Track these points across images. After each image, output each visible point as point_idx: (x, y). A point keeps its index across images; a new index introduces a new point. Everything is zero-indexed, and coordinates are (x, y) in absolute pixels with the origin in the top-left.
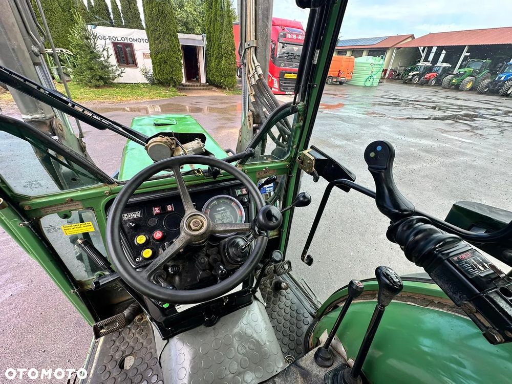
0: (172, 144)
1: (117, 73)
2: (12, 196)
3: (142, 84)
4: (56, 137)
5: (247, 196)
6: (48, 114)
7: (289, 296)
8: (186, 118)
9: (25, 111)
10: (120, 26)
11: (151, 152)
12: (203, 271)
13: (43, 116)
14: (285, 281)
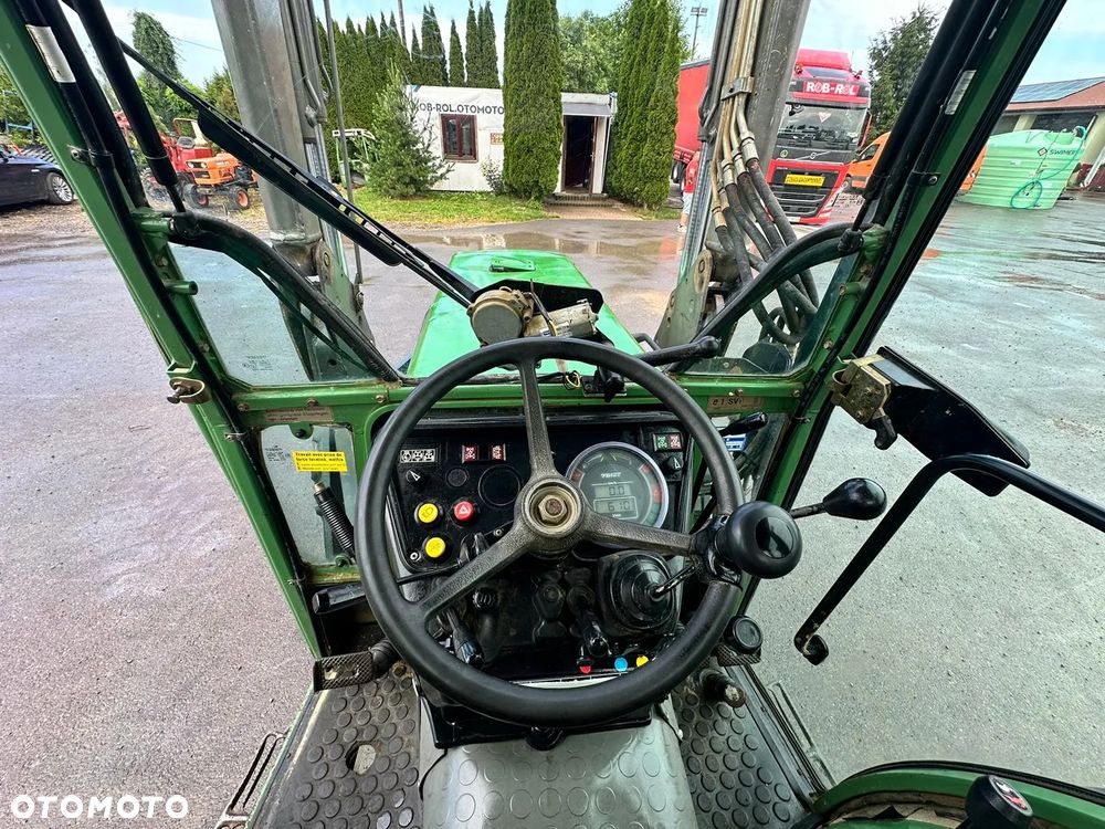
0: (526, 308)
1: (440, 172)
2: (223, 380)
3: (481, 193)
4: (316, 279)
5: (681, 453)
6: (311, 233)
7: (742, 725)
8: (554, 259)
9: (276, 226)
10: (460, 84)
11: (479, 323)
12: (549, 621)
13: (302, 236)
14: (737, 681)
